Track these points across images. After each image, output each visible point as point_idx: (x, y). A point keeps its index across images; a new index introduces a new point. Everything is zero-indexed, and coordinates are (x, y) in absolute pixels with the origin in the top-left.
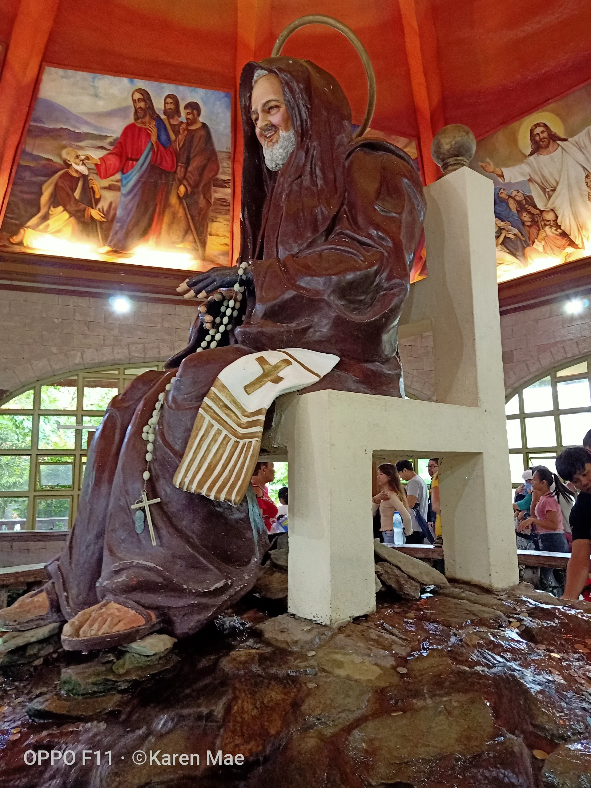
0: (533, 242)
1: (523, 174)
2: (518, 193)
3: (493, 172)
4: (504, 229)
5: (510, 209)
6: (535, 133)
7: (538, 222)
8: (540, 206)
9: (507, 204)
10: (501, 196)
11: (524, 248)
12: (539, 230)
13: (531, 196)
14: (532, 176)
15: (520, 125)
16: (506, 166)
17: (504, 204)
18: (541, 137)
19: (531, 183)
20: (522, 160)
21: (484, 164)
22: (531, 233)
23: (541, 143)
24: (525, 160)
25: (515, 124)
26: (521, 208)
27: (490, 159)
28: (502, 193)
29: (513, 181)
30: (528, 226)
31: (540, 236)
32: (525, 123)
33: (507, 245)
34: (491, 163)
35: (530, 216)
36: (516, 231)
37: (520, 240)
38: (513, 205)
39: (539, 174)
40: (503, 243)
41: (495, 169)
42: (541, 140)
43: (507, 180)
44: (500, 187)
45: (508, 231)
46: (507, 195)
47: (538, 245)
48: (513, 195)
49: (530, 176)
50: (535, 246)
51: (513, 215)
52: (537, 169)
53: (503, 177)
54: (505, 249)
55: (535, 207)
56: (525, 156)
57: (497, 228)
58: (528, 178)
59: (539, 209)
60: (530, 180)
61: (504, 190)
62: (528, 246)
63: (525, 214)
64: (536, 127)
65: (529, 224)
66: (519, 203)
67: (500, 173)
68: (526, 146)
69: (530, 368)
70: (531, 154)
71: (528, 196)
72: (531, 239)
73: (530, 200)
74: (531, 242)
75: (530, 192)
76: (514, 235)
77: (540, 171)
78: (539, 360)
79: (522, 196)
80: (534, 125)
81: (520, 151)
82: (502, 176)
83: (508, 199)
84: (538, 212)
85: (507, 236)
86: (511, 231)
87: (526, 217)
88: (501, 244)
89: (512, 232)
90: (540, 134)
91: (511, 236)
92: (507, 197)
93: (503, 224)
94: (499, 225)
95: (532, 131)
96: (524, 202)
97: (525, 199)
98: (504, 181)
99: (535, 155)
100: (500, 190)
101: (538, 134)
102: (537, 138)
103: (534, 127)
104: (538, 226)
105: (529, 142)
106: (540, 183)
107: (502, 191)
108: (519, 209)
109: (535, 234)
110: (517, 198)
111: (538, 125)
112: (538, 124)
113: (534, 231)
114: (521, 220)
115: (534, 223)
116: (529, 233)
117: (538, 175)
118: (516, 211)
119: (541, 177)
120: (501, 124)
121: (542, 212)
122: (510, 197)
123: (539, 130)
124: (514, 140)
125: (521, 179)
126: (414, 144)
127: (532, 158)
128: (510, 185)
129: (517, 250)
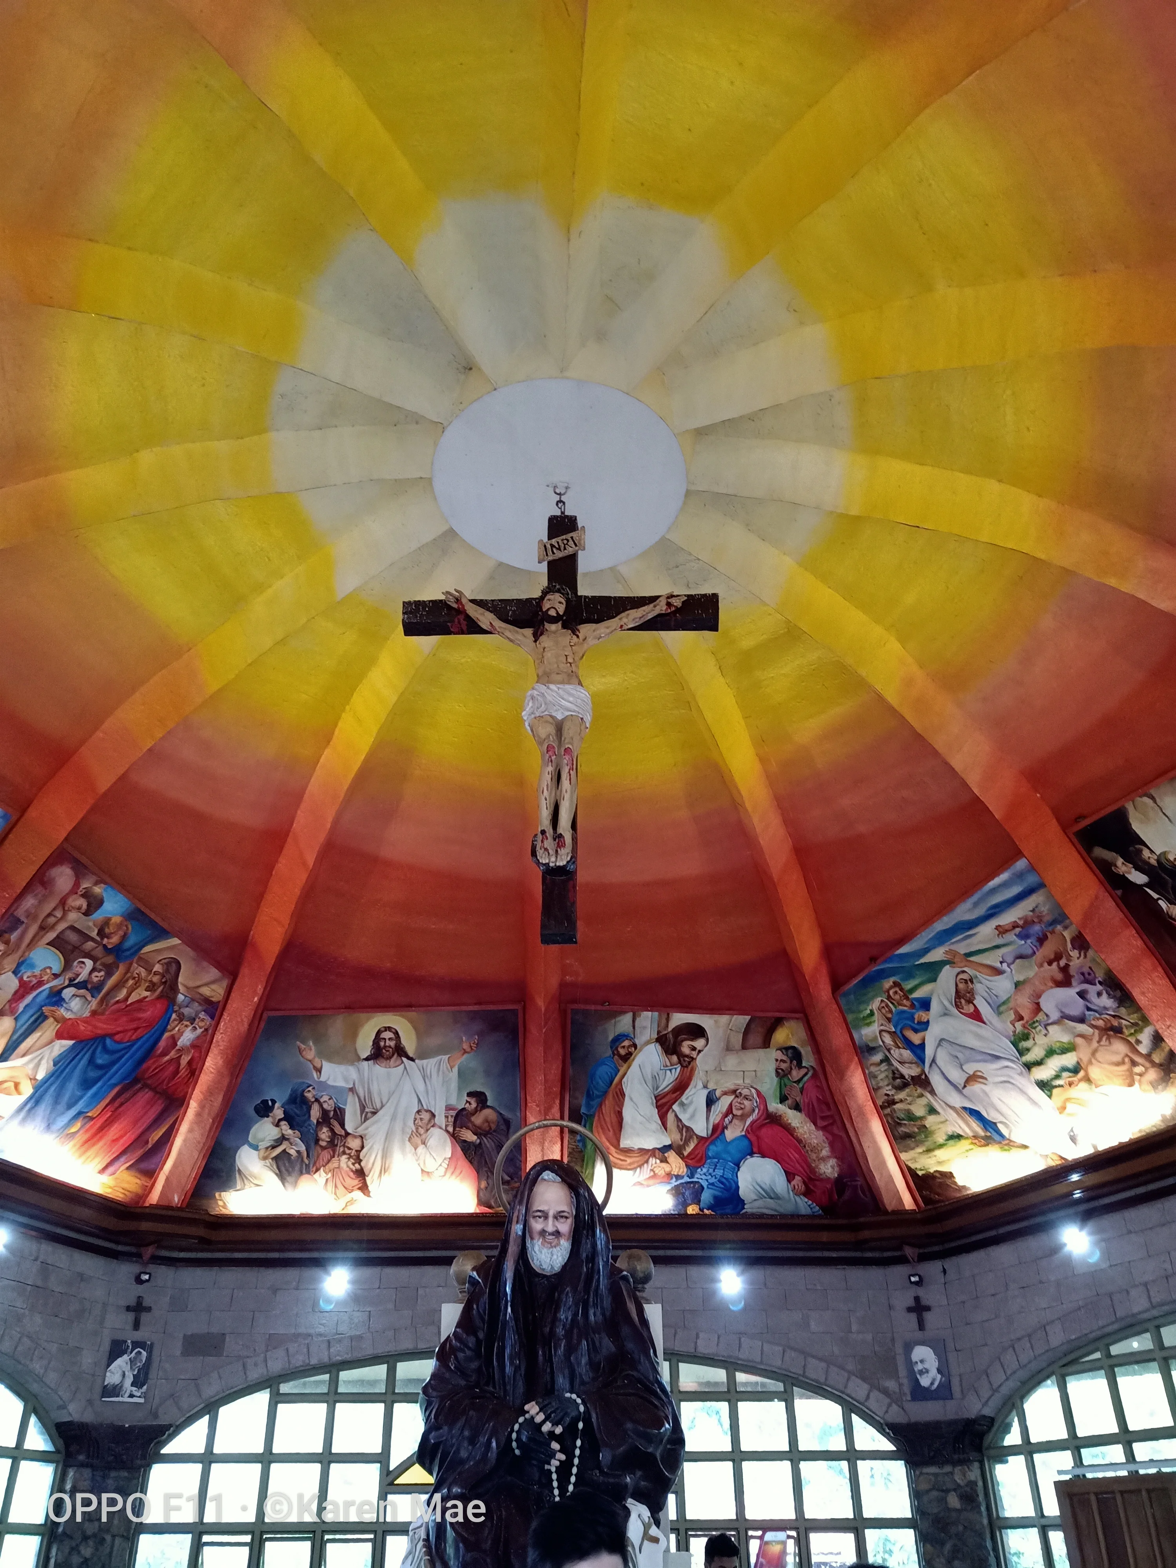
0: (317, 1170)
1: (346, 1080)
2: (330, 1099)
3: (310, 1061)
4: (288, 1139)
5: (309, 1116)
6: (381, 1036)
7: (337, 1145)
8: (349, 1127)
9: (309, 1109)
10: (306, 1094)
11: (301, 1173)
12: (334, 1157)
13: (344, 1110)
14: (356, 1086)
15: (368, 1019)
16: (330, 1060)
17: (304, 1107)
18: (387, 1044)
19: (351, 1093)
20: (354, 1062)
21: (303, 1046)
22: (321, 1157)
23: (384, 1051)
24: (356, 1063)
25: (363, 1016)
26: (325, 1119)
27: (313, 1043)
28: (309, 1091)
29: (330, 1083)
30: (321, 1146)
31: (331, 1165)
32: (375, 1019)
33: (280, 1163)
34: (313, 1048)
35: (330, 1134)
36: (303, 1148)
37: (302, 1161)
38: (315, 1113)
39: (366, 1086)
40: (276, 1159)
41: (314, 1058)
42: (385, 1047)
43: (323, 1079)
44: (310, 1083)
45: (291, 1144)
46: (314, 1097)
47: (321, 1177)
48: (322, 1100)
49: (354, 1084)
50: (316, 1176)
51: (310, 1126)
52: (366, 1079)
53: (320, 1073)
54: (275, 1167)
55: (342, 1125)
56: (359, 1059)
57: (280, 1135)
58: (351, 1086)
59: (345, 1130)
60: (352, 1090)
61: (314, 1088)
62: (308, 1173)
63: (325, 1130)
64: (386, 1030)
65: (323, 1144)
66: (325, 1113)
67: (319, 1066)
68: (365, 1046)
69: (248, 1373)
70: (367, 1059)
71: (340, 1108)
72: (317, 1165)
73: (339, 1115)
74: (314, 1169)
75: (345, 1105)
76: (298, 1152)
77: (369, 1082)
78: (266, 1361)
79: (333, 1106)
80: (385, 1027)
81: (356, 1050)
82: (319, 1071)
83: (313, 1102)
84: (343, 1133)
85: (287, 1150)
86: (296, 1145)
87: (324, 1134)
88: (272, 1159)
89: (296, 1147)
90: (387, 1041)
91: (292, 1152)
92: (313, 1100)
93: (290, 1132)
94: (284, 1132)
95: (379, 1033)
96: (332, 1113)
97: (335, 1110)
98: (319, 1078)
99: (371, 1062)
100: (308, 1087)
101: (385, 1039)
102: (382, 1044)
103: (383, 1029)
104: (334, 1153)
105: (371, 1043)
106: (362, 1099)
107: (310, 1089)
108: (320, 1120)
109: (325, 1160)
110: (325, 1106)
111: (389, 1029)
112: (389, 1027)
113: (326, 1155)
114: (317, 1135)
115: (332, 1144)
116: (318, 1157)
117: (364, 1087)
118: (315, 1122)
119: (366, 1090)
120: (346, 1008)
121: (347, 1134)
122: (317, 1100)
123: (387, 1035)
124: (353, 1034)
125: (341, 1083)
126: (225, 983)
127: (366, 1063)
128: (324, 1086)
129: (289, 1174)
